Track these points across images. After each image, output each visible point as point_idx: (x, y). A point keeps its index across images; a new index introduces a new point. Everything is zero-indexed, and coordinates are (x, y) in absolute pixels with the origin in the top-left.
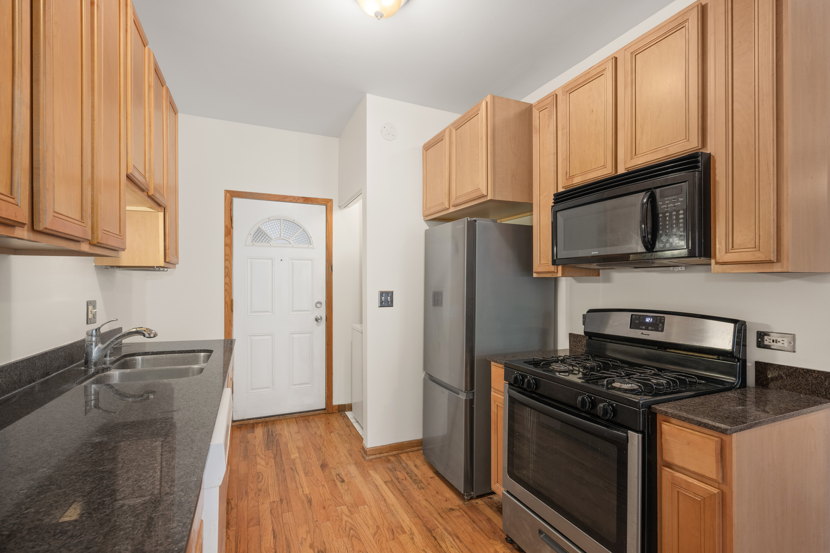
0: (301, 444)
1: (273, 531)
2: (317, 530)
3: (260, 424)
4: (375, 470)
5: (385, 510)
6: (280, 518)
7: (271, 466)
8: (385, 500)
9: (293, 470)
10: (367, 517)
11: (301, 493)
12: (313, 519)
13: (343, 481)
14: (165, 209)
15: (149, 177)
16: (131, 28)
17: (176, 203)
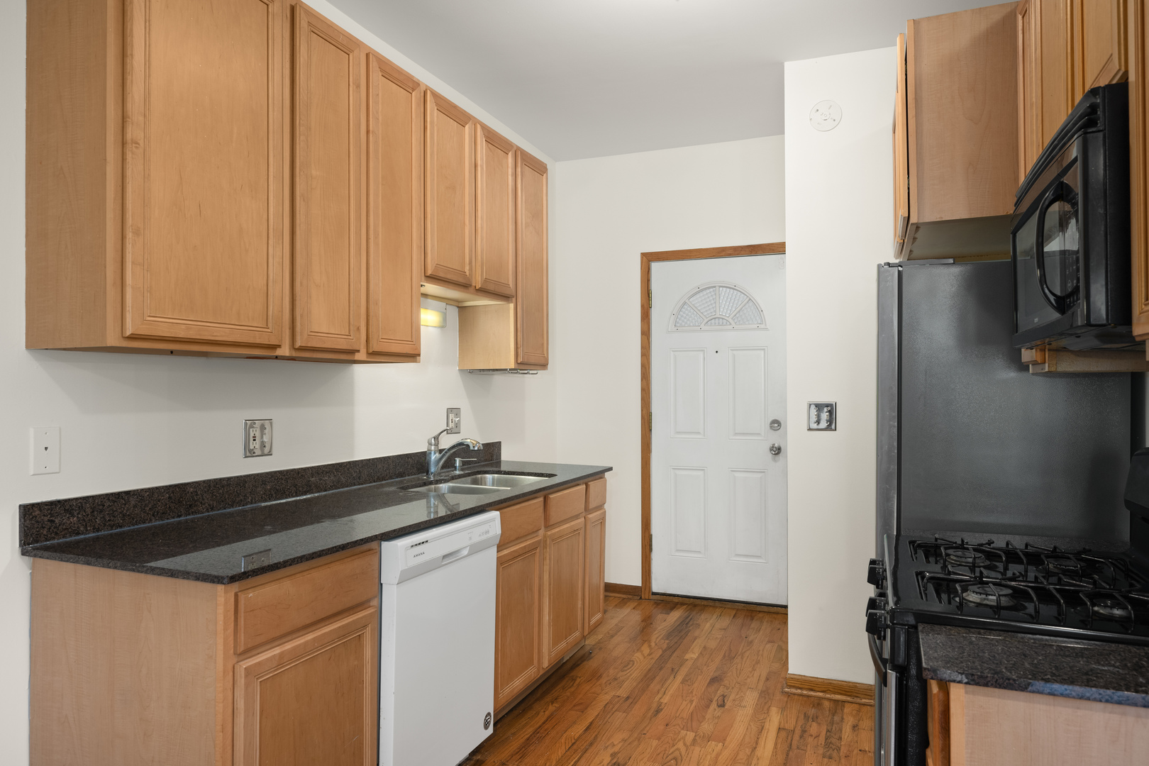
0: (712, 644)
1: (591, 723)
2: (636, 743)
3: (685, 606)
4: (783, 709)
5: (742, 759)
6: (610, 714)
7: (652, 659)
8: (755, 748)
9: (674, 672)
10: (709, 757)
11: (657, 699)
12: (644, 729)
13: (722, 705)
14: (514, 299)
15: (471, 270)
16: (432, 123)
17: (542, 287)
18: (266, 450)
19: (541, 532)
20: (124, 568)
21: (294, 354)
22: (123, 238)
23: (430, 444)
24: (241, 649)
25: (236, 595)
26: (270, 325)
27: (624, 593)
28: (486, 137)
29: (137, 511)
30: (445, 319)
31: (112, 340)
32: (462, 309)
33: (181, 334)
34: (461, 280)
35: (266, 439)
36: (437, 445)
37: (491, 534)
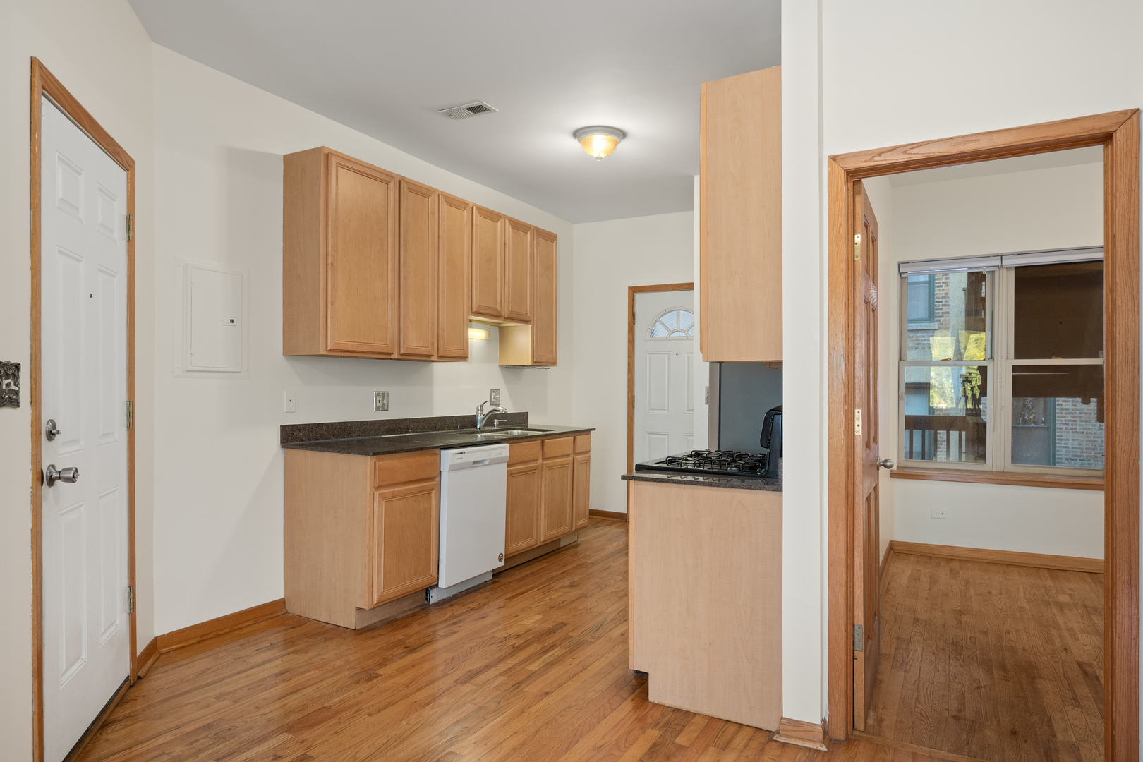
14: (532, 323)
15: (501, 307)
16: (476, 225)
17: (552, 313)
18: (386, 407)
19: (540, 461)
20: (328, 451)
21: (400, 357)
22: (327, 306)
23: (478, 410)
24: (377, 485)
25: (375, 462)
26: (388, 343)
27: (616, 518)
28: (512, 226)
29: (326, 433)
30: (489, 335)
31: (322, 352)
32: (501, 328)
33: (350, 349)
34: (494, 313)
35: (385, 402)
36: (482, 410)
37: (503, 455)
